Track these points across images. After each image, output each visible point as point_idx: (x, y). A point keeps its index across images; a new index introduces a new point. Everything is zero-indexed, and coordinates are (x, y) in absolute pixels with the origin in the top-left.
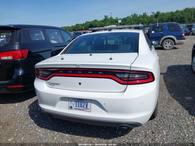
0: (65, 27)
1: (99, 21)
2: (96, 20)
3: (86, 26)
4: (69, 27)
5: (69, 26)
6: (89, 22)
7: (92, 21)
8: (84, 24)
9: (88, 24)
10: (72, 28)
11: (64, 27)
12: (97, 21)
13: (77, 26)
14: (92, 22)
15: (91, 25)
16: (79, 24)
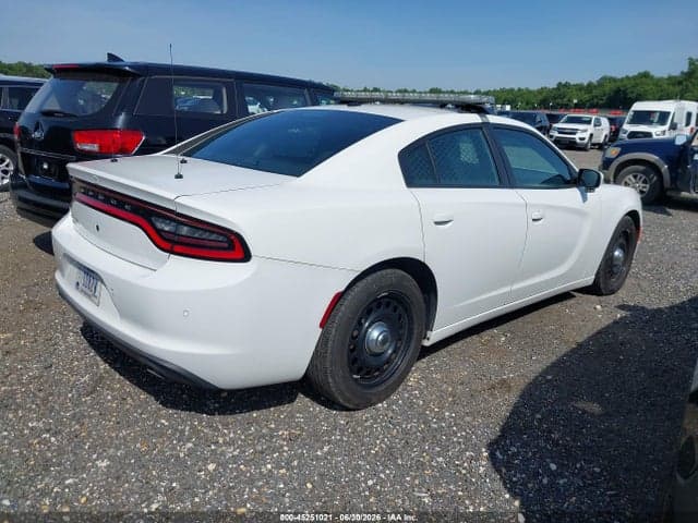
0: (516, 89)
1: (660, 79)
2: (645, 75)
3: (595, 92)
4: (530, 92)
5: (531, 88)
6: (613, 80)
7: (631, 75)
8: (590, 85)
9: (608, 88)
10: (540, 97)
11: (512, 90)
12: (652, 77)
13: (562, 90)
14: (625, 82)
15: (618, 91)
16: (572, 83)
